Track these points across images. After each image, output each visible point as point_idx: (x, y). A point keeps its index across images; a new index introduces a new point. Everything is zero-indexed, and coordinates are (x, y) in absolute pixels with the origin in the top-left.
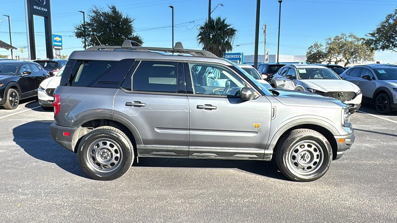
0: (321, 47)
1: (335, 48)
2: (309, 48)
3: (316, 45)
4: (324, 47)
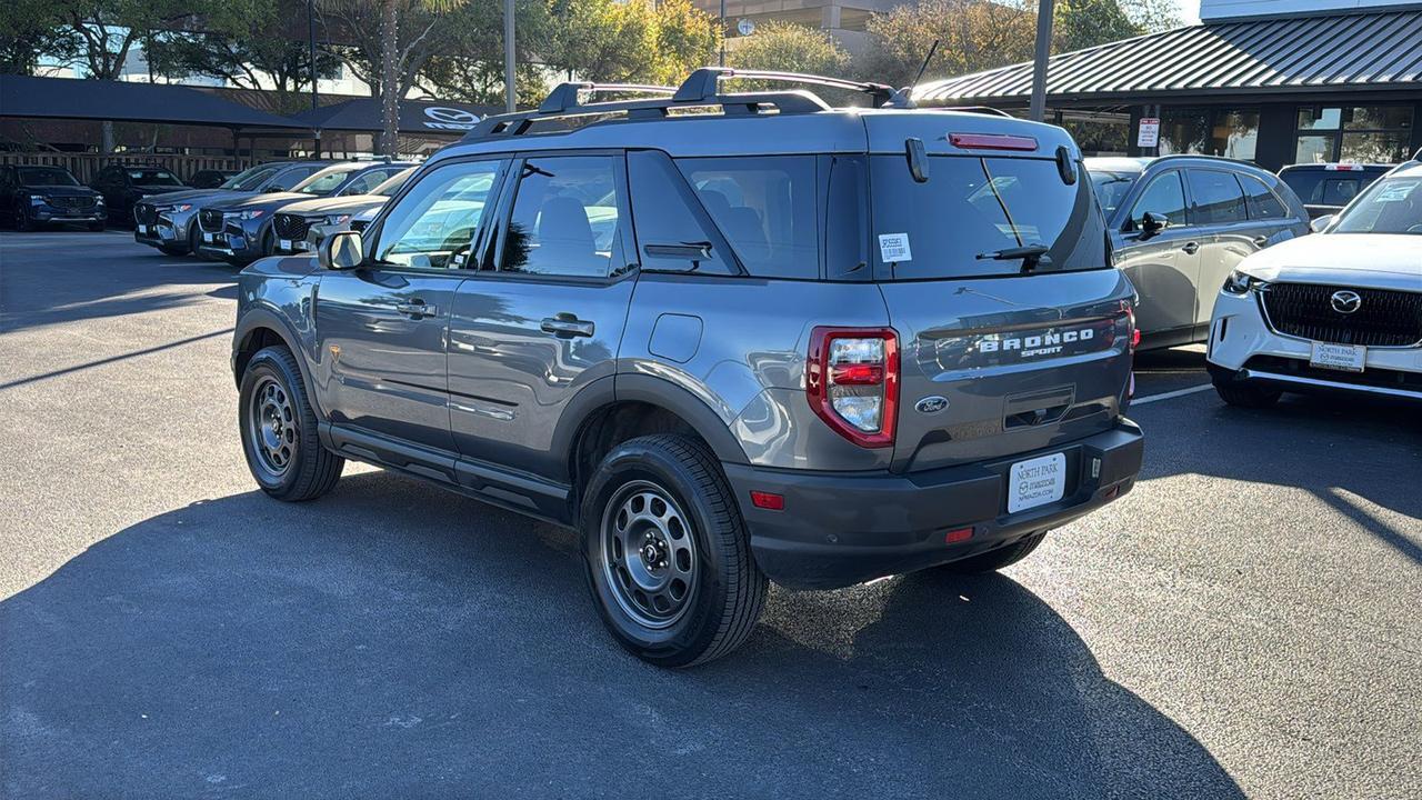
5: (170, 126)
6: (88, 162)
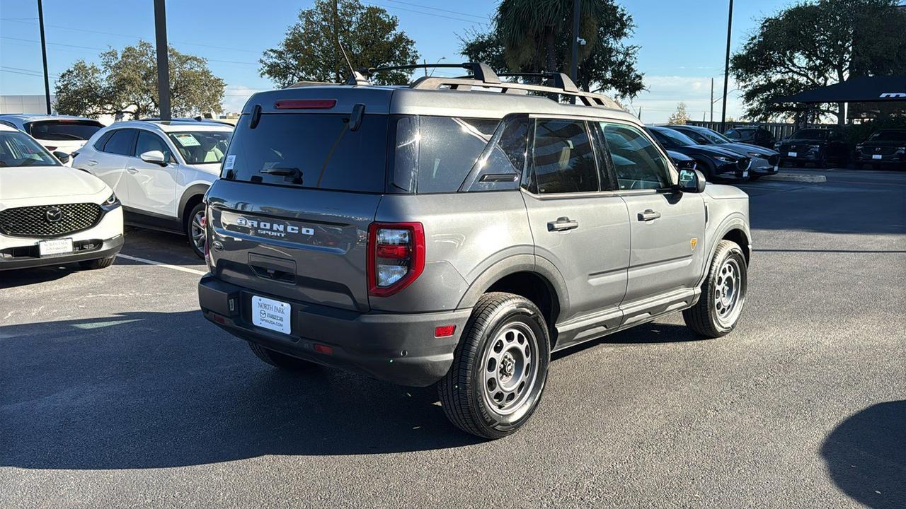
0: (96, 75)
1: (136, 80)
2: (63, 76)
3: (81, 68)
4: (104, 76)
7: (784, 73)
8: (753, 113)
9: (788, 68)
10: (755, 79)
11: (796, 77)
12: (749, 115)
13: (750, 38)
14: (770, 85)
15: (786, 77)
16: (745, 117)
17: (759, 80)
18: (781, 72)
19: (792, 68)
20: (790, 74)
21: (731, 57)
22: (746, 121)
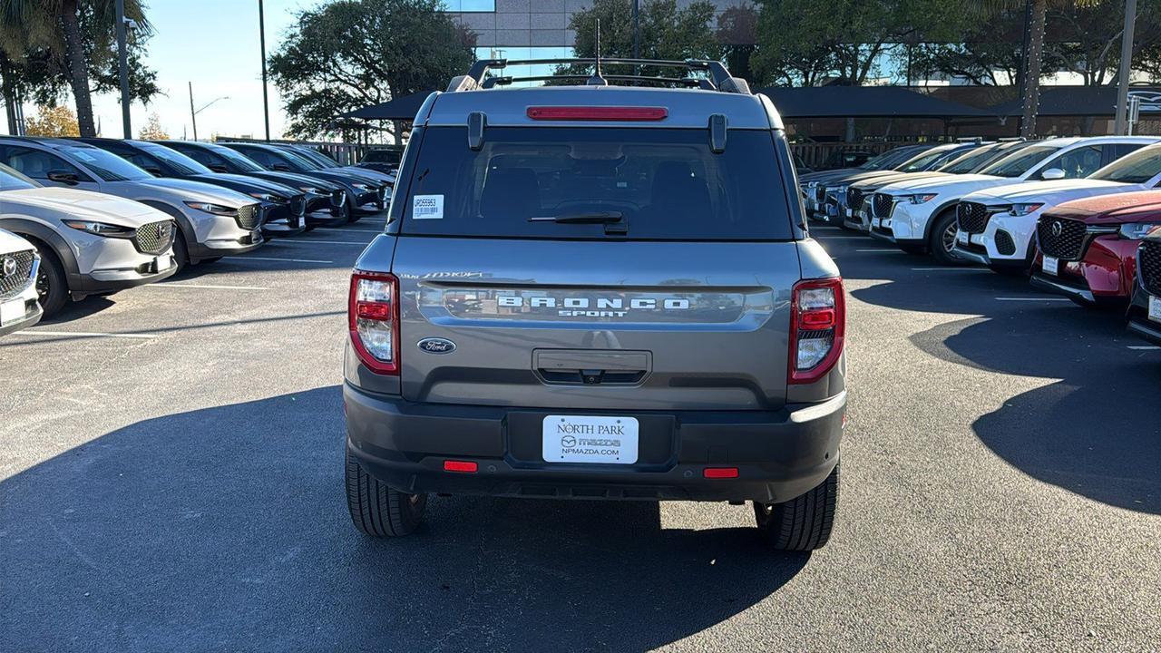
5: (901, 119)
6: (828, 150)
7: (330, 81)
8: (297, 129)
9: (335, 75)
10: (297, 87)
11: (343, 87)
12: (293, 132)
13: (288, 35)
14: (315, 96)
15: (333, 86)
16: (289, 134)
17: (301, 88)
18: (325, 79)
19: (340, 76)
20: (338, 83)
21: (268, 57)
22: (290, 138)
